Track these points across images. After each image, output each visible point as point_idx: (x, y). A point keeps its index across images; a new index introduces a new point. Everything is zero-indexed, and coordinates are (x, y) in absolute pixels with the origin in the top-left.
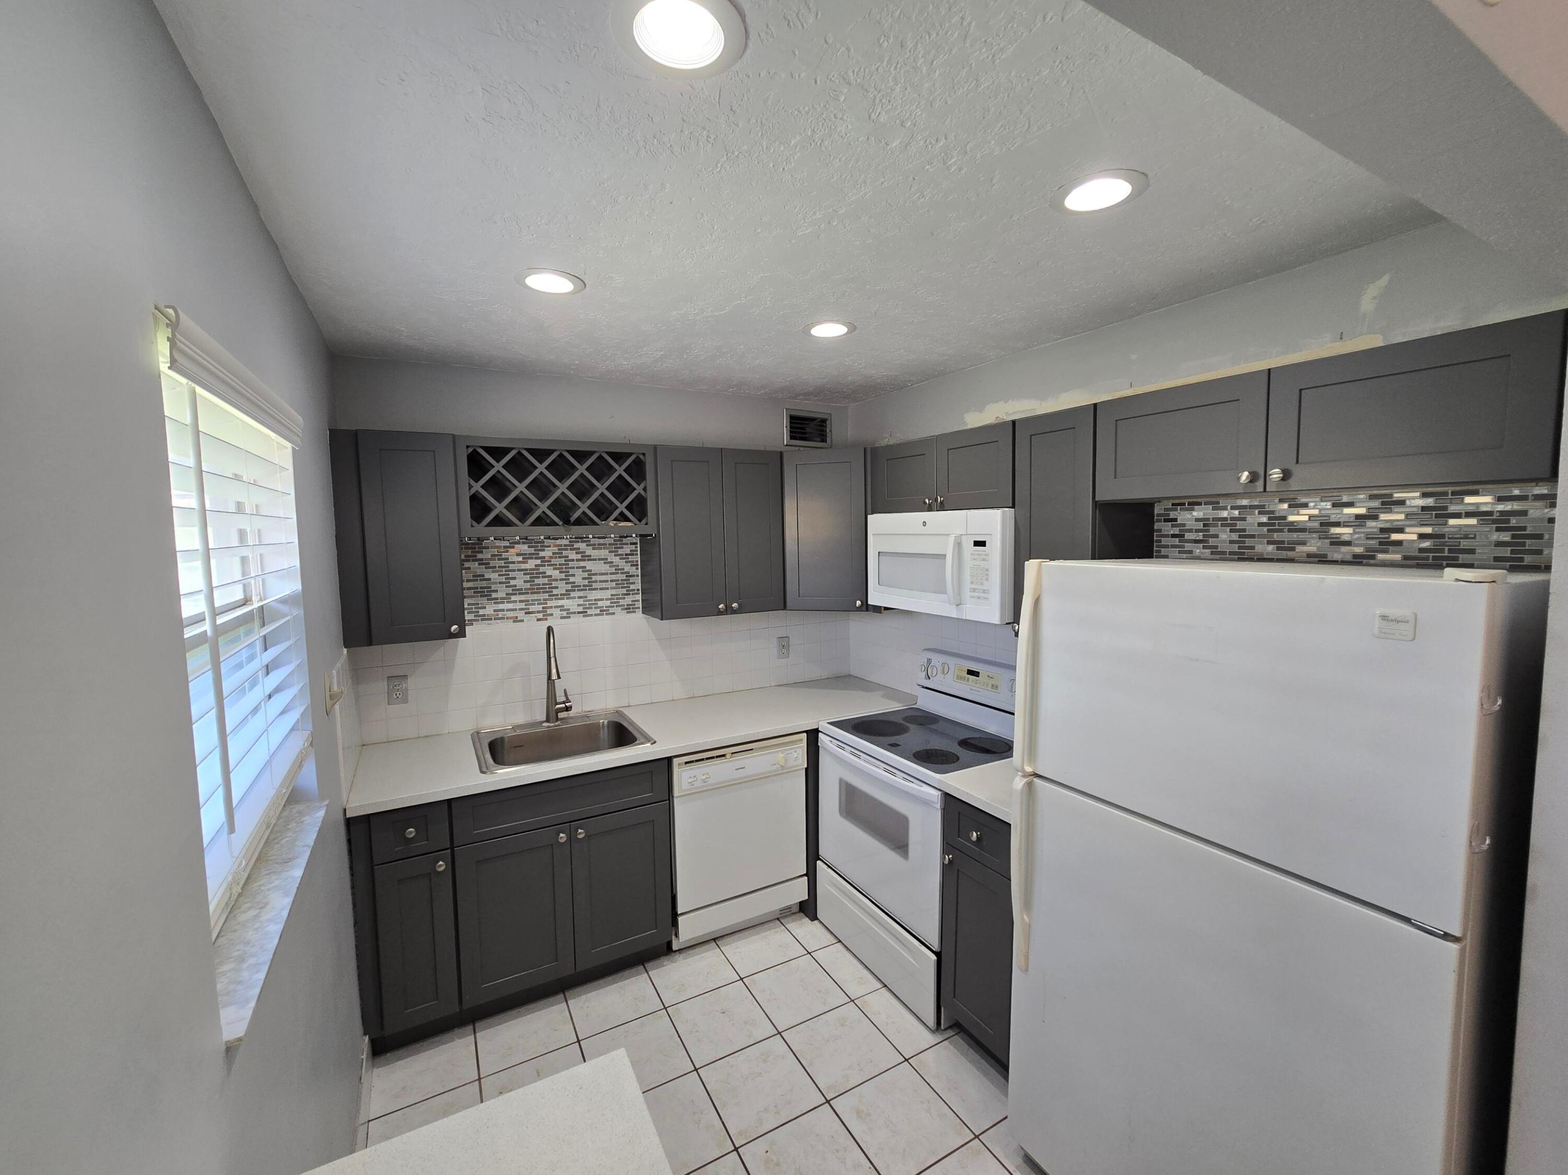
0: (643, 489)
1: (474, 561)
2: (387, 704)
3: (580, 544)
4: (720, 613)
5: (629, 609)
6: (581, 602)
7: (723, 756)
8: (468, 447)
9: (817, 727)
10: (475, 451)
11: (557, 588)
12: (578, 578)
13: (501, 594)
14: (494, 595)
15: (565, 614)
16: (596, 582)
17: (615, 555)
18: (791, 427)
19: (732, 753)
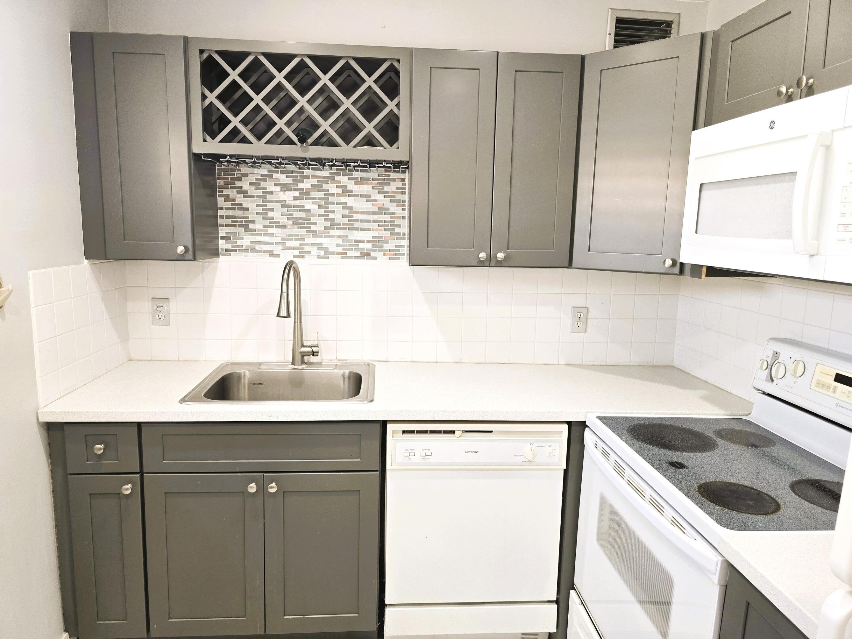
0: (396, 106)
1: (232, 188)
2: (151, 324)
3: (341, 177)
4: (481, 264)
5: (395, 255)
6: (340, 241)
7: (453, 432)
8: (202, 52)
9: (584, 420)
10: (210, 57)
11: (315, 224)
12: (338, 215)
13: (258, 226)
14: (251, 226)
15: (322, 253)
16: (357, 221)
17: (380, 192)
18: (616, 35)
19: (464, 431)
